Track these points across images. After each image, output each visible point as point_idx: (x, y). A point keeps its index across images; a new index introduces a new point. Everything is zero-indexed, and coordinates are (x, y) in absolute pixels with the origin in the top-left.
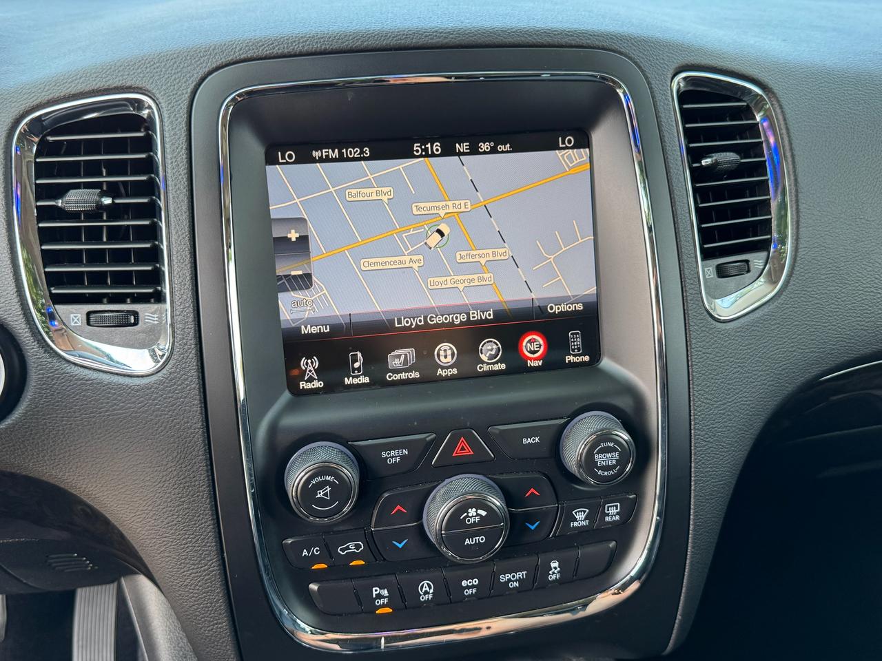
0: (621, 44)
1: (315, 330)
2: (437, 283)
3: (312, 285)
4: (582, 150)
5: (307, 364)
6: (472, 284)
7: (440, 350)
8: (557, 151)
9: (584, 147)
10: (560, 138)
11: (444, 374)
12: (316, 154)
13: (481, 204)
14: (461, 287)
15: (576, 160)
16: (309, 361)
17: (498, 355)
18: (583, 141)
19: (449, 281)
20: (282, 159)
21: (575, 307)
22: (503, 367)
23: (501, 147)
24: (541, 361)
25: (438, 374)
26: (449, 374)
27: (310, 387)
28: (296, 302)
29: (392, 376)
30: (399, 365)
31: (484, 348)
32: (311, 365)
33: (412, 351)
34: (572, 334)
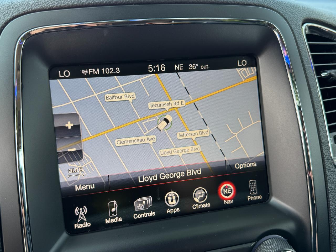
0: (272, 4)
1: (85, 188)
2: (165, 153)
3: (82, 158)
4: (252, 68)
5: (79, 211)
6: (187, 153)
7: (168, 196)
8: (237, 69)
9: (253, 66)
10: (238, 61)
11: (171, 212)
12: (84, 72)
13: (191, 102)
14: (180, 154)
15: (249, 74)
16: (81, 209)
17: (205, 198)
18: (253, 63)
19: (172, 151)
20: (61, 76)
21: (252, 164)
22: (209, 206)
23: (203, 66)
24: (232, 200)
25: (167, 213)
26: (175, 212)
27: (81, 227)
28: (71, 169)
29: (137, 216)
30: (142, 208)
31: (196, 194)
32: (82, 212)
33: (150, 198)
34: (251, 182)
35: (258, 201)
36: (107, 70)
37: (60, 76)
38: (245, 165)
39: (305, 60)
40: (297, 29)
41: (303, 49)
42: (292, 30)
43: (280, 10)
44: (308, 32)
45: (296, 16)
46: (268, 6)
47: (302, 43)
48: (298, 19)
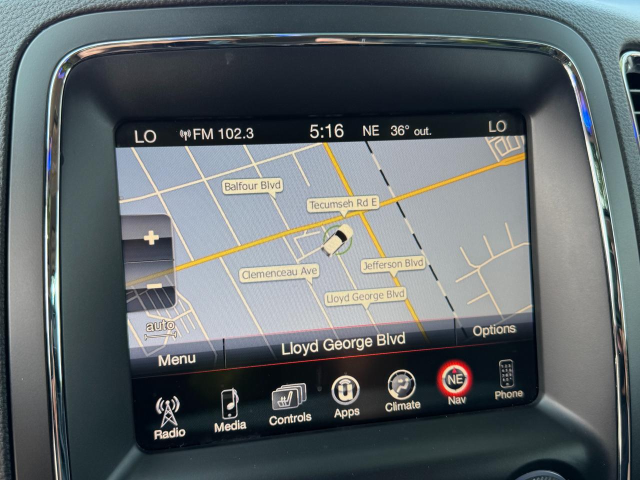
0: (563, 12)
1: (176, 361)
2: (336, 299)
3: (174, 303)
4: (516, 137)
5: (164, 406)
6: (380, 300)
7: (338, 384)
8: (486, 138)
9: (518, 134)
10: (490, 122)
11: (343, 416)
12: (185, 134)
13: (391, 201)
14: (366, 303)
15: (509, 149)
16: (168, 402)
17: (411, 390)
18: (520, 127)
19: (350, 297)
20: (139, 140)
21: (507, 329)
22: (418, 406)
23: (419, 131)
24: (465, 398)
25: (335, 416)
26: (350, 415)
27: (167, 437)
28: (152, 324)
29: (277, 420)
30: (286, 405)
31: (393, 382)
32: (170, 408)
33: (303, 386)
34: (503, 363)
35: (515, 402)
36: (229, 132)
37: (137, 141)
38: (493, 330)
39: (623, 125)
40: (610, 63)
41: (621, 103)
42: (601, 65)
43: (578, 24)
44: (632, 69)
45: (609, 35)
46: (555, 15)
47: (620, 92)
48: (614, 42)
